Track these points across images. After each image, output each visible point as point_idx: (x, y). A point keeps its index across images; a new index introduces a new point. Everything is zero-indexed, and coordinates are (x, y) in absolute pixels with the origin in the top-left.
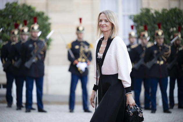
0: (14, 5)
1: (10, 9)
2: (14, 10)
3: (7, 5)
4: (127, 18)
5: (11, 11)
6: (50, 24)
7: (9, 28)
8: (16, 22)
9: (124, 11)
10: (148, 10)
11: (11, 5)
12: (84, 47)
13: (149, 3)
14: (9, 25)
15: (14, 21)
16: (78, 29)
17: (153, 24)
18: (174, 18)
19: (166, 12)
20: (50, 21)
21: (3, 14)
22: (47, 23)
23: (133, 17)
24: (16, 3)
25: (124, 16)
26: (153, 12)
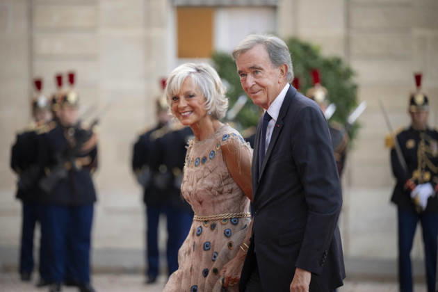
6: (355, 87)
12: (427, 143)
16: (412, 101)
22: (347, 84)
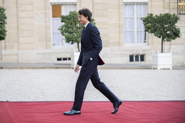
0: (75, 13)
1: (72, 15)
2: (74, 15)
3: (70, 13)
4: (139, 19)
5: (72, 16)
6: (95, 23)
7: (72, 26)
8: (75, 22)
9: (137, 15)
10: (151, 15)
11: (73, 12)
13: (152, 11)
14: (71, 24)
15: (74, 22)
17: (154, 22)
18: (167, 19)
19: (162, 15)
20: (95, 22)
21: (68, 18)
22: (93, 23)
23: (142, 19)
24: (75, 12)
25: (137, 18)
26: (154, 15)
